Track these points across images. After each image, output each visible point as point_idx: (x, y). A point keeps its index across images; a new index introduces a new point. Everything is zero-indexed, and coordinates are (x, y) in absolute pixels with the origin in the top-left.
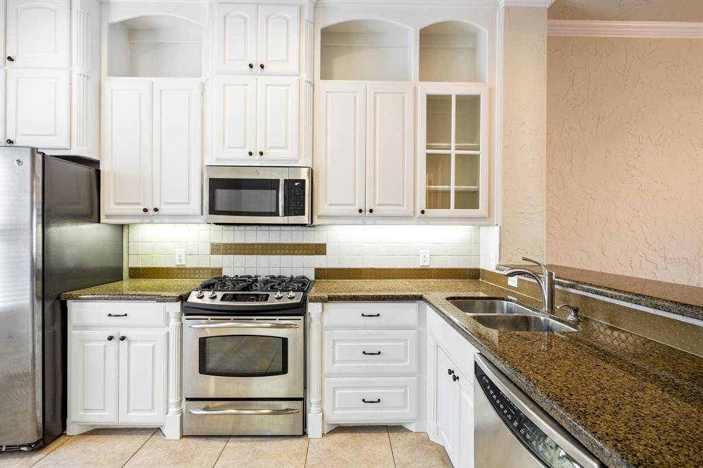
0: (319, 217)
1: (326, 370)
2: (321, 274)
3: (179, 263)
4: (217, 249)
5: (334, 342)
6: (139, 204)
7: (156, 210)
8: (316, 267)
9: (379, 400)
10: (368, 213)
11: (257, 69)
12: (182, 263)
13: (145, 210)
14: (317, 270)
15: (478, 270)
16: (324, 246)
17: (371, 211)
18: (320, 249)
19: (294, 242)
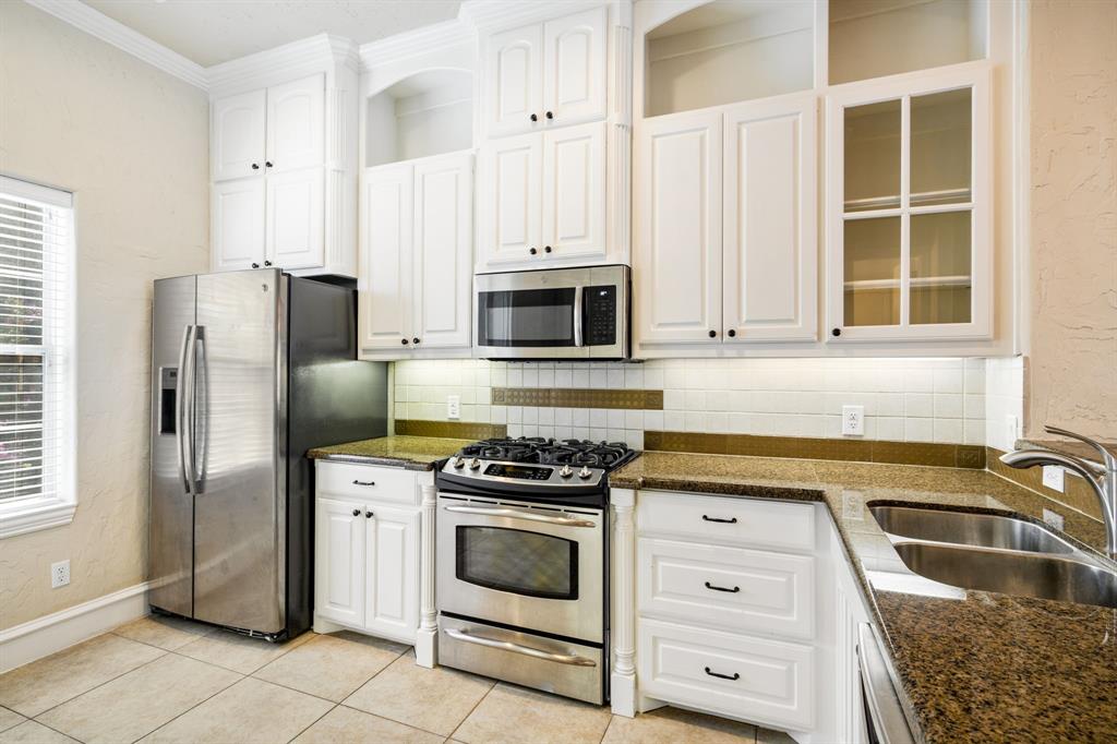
0: (642, 345)
1: (641, 605)
2: (654, 440)
3: (452, 416)
4: (501, 397)
5: (655, 558)
6: (397, 333)
7: (417, 341)
8: (648, 429)
9: (737, 676)
10: (726, 337)
11: (543, 119)
12: (455, 416)
13: (405, 342)
14: (648, 434)
15: (982, 449)
16: (659, 394)
17: (732, 333)
18: (653, 400)
19: (610, 387)
